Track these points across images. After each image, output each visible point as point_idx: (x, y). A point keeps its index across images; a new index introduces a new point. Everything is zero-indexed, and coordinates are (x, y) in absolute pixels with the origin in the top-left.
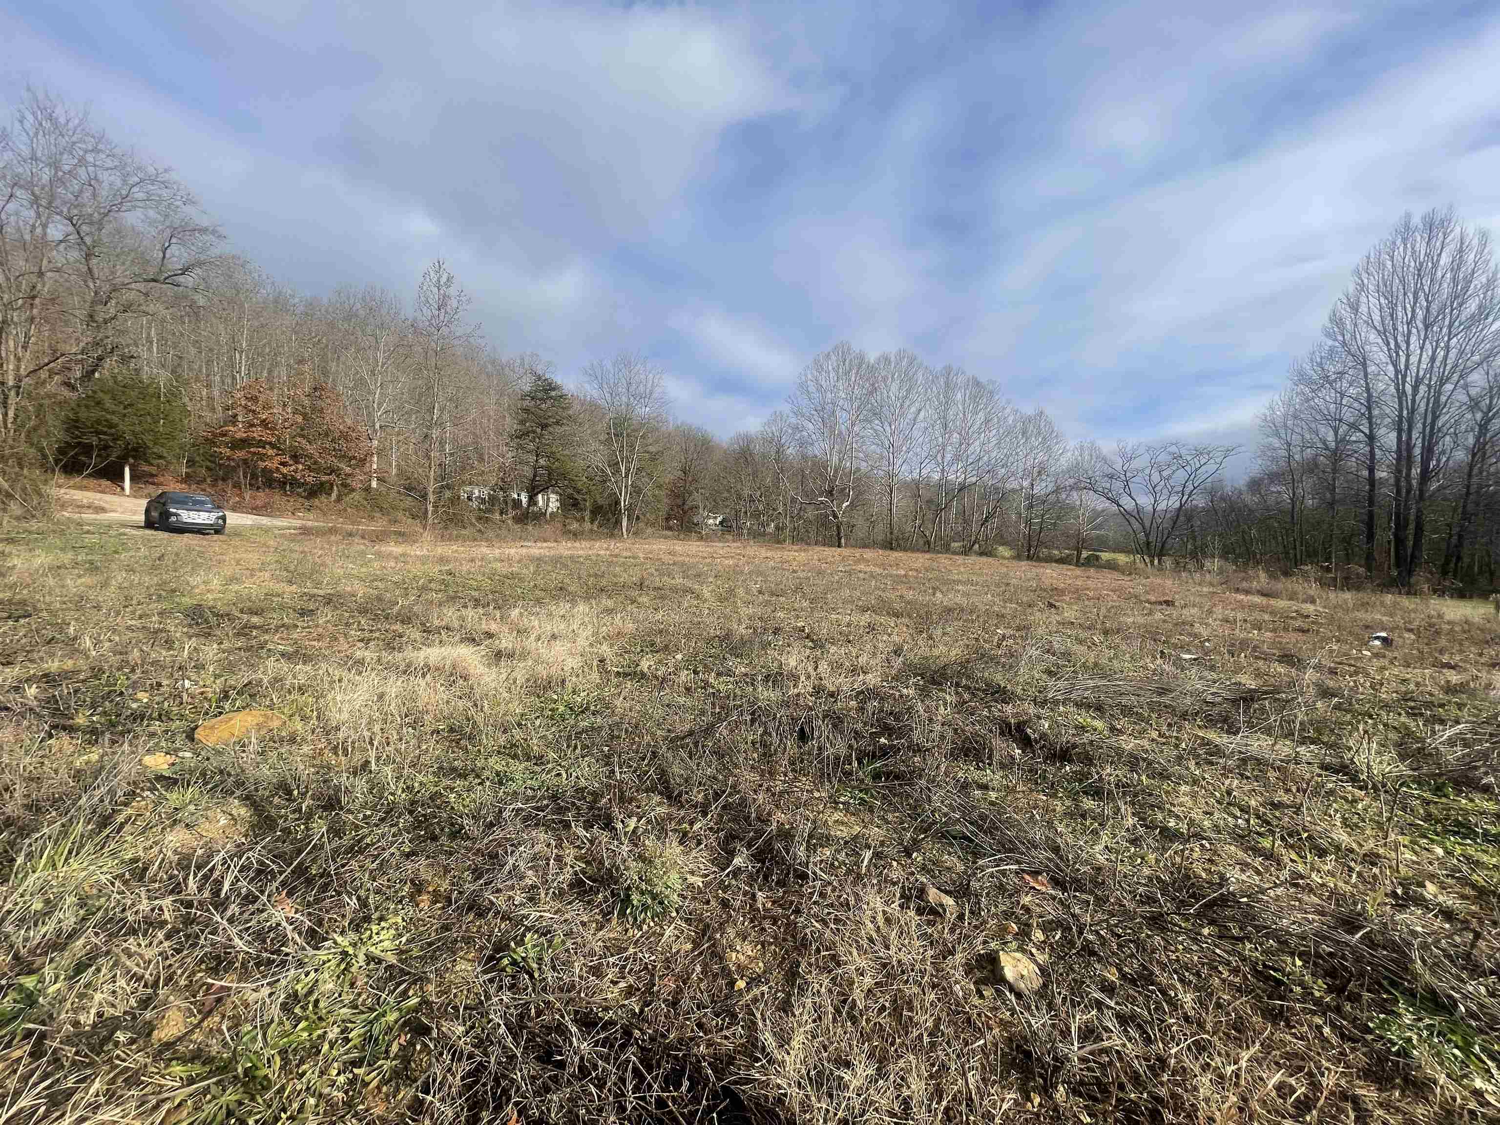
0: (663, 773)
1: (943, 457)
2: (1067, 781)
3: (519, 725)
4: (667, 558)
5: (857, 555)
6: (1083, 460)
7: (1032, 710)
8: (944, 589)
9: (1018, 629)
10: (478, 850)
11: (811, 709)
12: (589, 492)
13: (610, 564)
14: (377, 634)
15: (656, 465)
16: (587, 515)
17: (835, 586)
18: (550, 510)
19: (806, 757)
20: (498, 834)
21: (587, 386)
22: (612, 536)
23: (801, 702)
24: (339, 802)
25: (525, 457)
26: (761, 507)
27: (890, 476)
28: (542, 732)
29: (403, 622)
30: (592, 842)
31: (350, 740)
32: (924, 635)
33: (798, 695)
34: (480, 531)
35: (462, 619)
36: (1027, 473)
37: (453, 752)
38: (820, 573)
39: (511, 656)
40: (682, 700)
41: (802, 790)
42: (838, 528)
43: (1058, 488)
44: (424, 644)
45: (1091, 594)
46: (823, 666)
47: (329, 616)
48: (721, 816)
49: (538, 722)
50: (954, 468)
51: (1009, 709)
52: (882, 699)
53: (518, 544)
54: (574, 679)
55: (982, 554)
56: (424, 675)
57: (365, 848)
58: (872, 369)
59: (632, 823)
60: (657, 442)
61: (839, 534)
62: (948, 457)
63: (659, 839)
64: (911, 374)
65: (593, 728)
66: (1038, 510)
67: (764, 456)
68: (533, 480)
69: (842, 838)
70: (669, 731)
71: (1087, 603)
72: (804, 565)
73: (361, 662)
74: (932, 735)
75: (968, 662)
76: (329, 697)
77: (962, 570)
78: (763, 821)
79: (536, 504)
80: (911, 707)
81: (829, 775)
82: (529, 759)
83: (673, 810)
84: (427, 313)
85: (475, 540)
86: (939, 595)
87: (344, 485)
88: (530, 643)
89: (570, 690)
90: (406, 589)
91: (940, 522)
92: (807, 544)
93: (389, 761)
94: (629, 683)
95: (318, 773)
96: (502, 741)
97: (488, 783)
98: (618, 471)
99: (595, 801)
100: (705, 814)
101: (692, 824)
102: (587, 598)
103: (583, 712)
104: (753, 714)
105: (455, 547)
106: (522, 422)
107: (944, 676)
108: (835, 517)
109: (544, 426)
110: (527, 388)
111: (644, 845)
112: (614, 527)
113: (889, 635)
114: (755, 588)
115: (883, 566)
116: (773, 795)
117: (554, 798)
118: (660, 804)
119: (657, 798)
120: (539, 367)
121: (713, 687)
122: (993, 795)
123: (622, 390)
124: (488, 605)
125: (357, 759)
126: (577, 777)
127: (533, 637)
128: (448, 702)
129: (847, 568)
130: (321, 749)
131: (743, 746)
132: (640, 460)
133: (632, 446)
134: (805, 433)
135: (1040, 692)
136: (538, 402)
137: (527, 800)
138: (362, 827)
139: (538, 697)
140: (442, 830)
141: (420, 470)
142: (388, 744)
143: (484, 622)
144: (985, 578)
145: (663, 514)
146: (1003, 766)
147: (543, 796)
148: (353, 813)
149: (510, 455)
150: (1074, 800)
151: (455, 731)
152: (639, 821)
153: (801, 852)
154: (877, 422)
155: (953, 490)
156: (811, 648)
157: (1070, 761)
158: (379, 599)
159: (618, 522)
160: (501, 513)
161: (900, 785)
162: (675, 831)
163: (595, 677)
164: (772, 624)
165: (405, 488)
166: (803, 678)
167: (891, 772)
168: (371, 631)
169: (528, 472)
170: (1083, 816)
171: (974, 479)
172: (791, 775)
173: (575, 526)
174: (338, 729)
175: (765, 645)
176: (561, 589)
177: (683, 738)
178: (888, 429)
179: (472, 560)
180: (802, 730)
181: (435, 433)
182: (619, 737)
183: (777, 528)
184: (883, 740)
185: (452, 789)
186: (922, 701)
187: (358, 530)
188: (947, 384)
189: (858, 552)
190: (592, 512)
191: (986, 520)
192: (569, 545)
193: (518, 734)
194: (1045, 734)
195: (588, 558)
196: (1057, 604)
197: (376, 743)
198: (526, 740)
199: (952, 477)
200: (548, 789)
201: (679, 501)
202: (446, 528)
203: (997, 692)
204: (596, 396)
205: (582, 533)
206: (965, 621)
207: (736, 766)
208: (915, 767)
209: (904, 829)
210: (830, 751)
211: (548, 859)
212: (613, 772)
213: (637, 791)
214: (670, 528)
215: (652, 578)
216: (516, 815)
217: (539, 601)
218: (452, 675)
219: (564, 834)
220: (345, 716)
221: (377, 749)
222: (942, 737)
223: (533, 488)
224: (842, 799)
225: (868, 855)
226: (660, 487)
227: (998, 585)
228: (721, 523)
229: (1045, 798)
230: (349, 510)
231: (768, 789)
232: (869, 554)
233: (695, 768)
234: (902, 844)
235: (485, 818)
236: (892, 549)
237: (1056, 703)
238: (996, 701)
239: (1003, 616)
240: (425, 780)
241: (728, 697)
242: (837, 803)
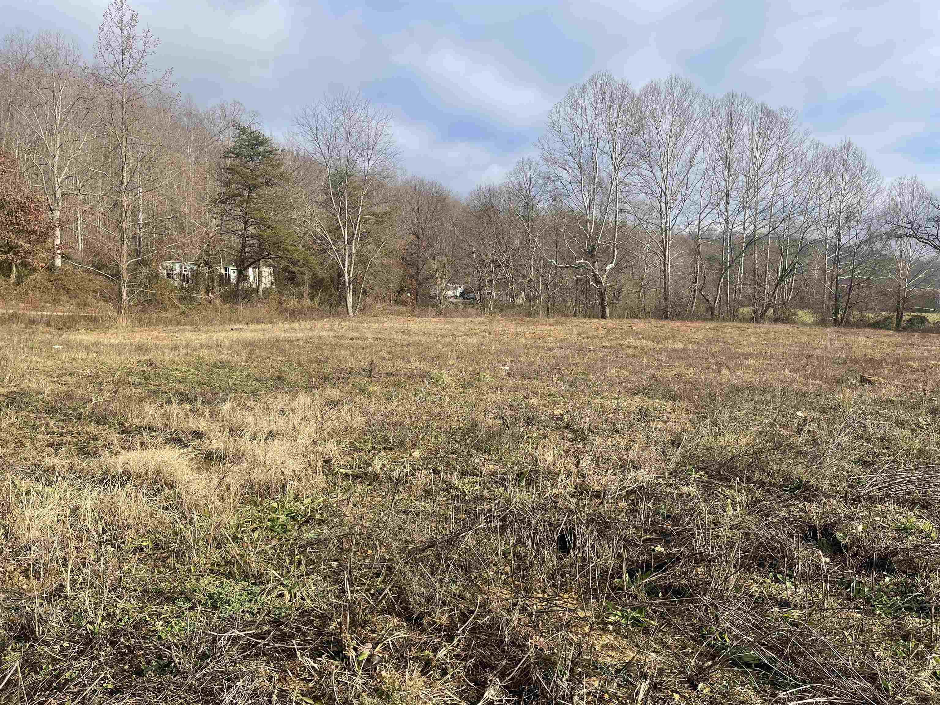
0: (400, 592)
1: (727, 204)
2: (887, 594)
3: (235, 538)
4: (399, 338)
5: (625, 327)
6: (902, 201)
7: (842, 509)
8: (731, 364)
9: (824, 410)
10: (190, 686)
11: (572, 512)
12: (306, 263)
13: (333, 347)
14: (68, 438)
15: (383, 230)
16: (306, 290)
17: (599, 364)
18: (262, 286)
19: (567, 570)
20: (212, 666)
21: (300, 138)
22: (336, 314)
23: (560, 505)
24: (34, 633)
25: (231, 225)
26: (509, 275)
27: (665, 230)
28: (261, 545)
29: (97, 422)
30: (320, 674)
31: (42, 561)
32: (708, 421)
33: (557, 496)
34: (183, 313)
35: (166, 417)
36: (832, 220)
37: (159, 572)
38: (581, 349)
39: (223, 458)
40: (420, 505)
41: (564, 610)
42: (602, 295)
43: (871, 237)
44: (123, 448)
45: (916, 365)
46: (586, 462)
47: (13, 417)
48: (469, 641)
49: (256, 535)
50: (741, 218)
51: (813, 509)
52: (657, 499)
53: (228, 327)
54: (296, 483)
55: (776, 320)
56: (123, 484)
57: (65, 684)
58: (636, 101)
59: (366, 650)
60: (384, 200)
61: (602, 303)
62: (733, 204)
63: (397, 669)
64: (685, 106)
65: (319, 540)
66: (847, 264)
67: (511, 213)
68: (242, 251)
69: (613, 666)
70: (407, 541)
71: (910, 376)
72: (561, 341)
73: (51, 470)
74: (719, 541)
75: (761, 452)
76: (16, 512)
77: (753, 340)
78: (518, 646)
79: (246, 279)
80: (692, 508)
81: (595, 590)
82: (246, 577)
83: (413, 634)
84: (110, 59)
85: (178, 323)
86: (724, 371)
87: (25, 265)
88: (245, 443)
89: (292, 496)
90: (100, 384)
91: (725, 283)
92: (564, 315)
93: (86, 585)
94: (359, 487)
95: (8, 598)
96: (215, 556)
97: (200, 608)
98: (340, 237)
99: (324, 625)
100: (450, 639)
101: (435, 650)
102: (308, 389)
103: (307, 522)
104: (503, 520)
105: (155, 333)
106: (227, 184)
107: (732, 470)
108: (598, 282)
109: (252, 188)
110: (230, 144)
111: (380, 676)
112: (338, 304)
113: (666, 422)
114: (504, 370)
115: (655, 339)
116: (530, 615)
117: (277, 623)
118: (398, 628)
119: (394, 621)
120: (244, 117)
121: (457, 489)
122: (795, 613)
123: (341, 141)
124: (196, 400)
125: (51, 582)
126: (302, 598)
127: (247, 436)
128: (152, 514)
129: (614, 343)
130: (11, 572)
131: (492, 557)
132: (365, 223)
133: (355, 208)
134: (558, 183)
135: (852, 487)
136: (244, 160)
137: (246, 625)
138: (60, 661)
139: (256, 505)
140: (149, 663)
141: (111, 245)
142: (84, 565)
143: (191, 419)
144: (781, 350)
145: (394, 286)
146: (806, 578)
147: (263, 620)
148: (48, 644)
149: (214, 222)
150: (895, 617)
151: (162, 548)
152: (374, 648)
153: (564, 684)
154: (645, 166)
155: (740, 244)
156: (572, 440)
157: (891, 571)
158: (70, 396)
159: (342, 298)
160: (207, 292)
161: (681, 602)
162: (416, 658)
163: (320, 480)
164: (523, 413)
165: (94, 266)
166: (562, 476)
167: (670, 586)
168: (62, 434)
169: (236, 242)
170: (906, 638)
171: (765, 230)
172: (550, 591)
173: (292, 303)
174: (28, 548)
175: (517, 439)
176: (278, 378)
177: (423, 550)
178: (658, 174)
179: (176, 348)
180: (562, 538)
181: (127, 200)
182: (349, 550)
183: (529, 298)
184: (659, 549)
185: (159, 616)
186: (706, 500)
187: (42, 316)
188: (730, 115)
189: (625, 323)
190: (312, 287)
191: (782, 280)
192: (287, 326)
193: (233, 548)
194: (858, 539)
195: (308, 340)
196: (873, 379)
197: (70, 564)
198: (243, 556)
199: (738, 229)
200: (269, 612)
201: (413, 271)
202: (143, 311)
203: (798, 488)
204: (310, 149)
205: (300, 312)
206: (757, 402)
207: (486, 582)
208: (699, 579)
209: (687, 654)
210: (595, 563)
211: (270, 695)
212: (343, 591)
213: (372, 613)
214: (403, 303)
215: (384, 363)
216: (233, 645)
217: (254, 393)
218: (155, 482)
219: (288, 665)
220: (35, 534)
221: (72, 571)
222: (731, 543)
223: (242, 262)
224: (612, 619)
225: (643, 686)
226: (389, 254)
227: (797, 358)
228: (462, 294)
229: (859, 616)
230: (31, 293)
231: (524, 609)
232: (639, 325)
233: (438, 584)
234: (685, 673)
235: (198, 649)
236: (666, 318)
237: (872, 500)
238: (797, 499)
239: (804, 395)
240: (127, 606)
241: (474, 501)
242: (606, 624)
